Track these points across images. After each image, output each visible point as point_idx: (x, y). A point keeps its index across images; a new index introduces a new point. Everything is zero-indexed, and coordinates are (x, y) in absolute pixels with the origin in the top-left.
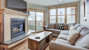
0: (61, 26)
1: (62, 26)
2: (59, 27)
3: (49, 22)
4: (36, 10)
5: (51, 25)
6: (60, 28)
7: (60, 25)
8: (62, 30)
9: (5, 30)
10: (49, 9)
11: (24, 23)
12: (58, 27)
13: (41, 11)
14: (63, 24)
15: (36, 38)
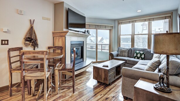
0: (140, 54)
1: (142, 52)
2: (137, 55)
3: (120, 46)
4: (97, 27)
5: (122, 52)
6: (139, 55)
7: (138, 52)
8: (142, 59)
9: (66, 55)
10: (119, 23)
11: (82, 47)
12: (135, 55)
13: (105, 27)
14: (143, 50)
15: (103, 67)
